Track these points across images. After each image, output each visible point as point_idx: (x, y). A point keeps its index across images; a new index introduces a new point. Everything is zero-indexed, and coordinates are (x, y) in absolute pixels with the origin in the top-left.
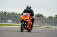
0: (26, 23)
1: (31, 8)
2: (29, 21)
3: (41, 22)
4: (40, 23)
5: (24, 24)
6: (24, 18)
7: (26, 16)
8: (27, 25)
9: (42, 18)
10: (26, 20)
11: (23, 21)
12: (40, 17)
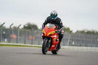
0: (50, 41)
1: (57, 15)
2: (55, 36)
3: (34, 38)
4: (32, 40)
5: (48, 41)
6: (47, 33)
7: (50, 30)
8: (52, 43)
9: (35, 31)
10: (50, 35)
11: (46, 37)
12: (33, 29)
